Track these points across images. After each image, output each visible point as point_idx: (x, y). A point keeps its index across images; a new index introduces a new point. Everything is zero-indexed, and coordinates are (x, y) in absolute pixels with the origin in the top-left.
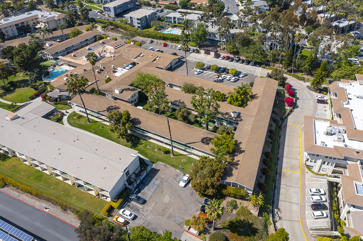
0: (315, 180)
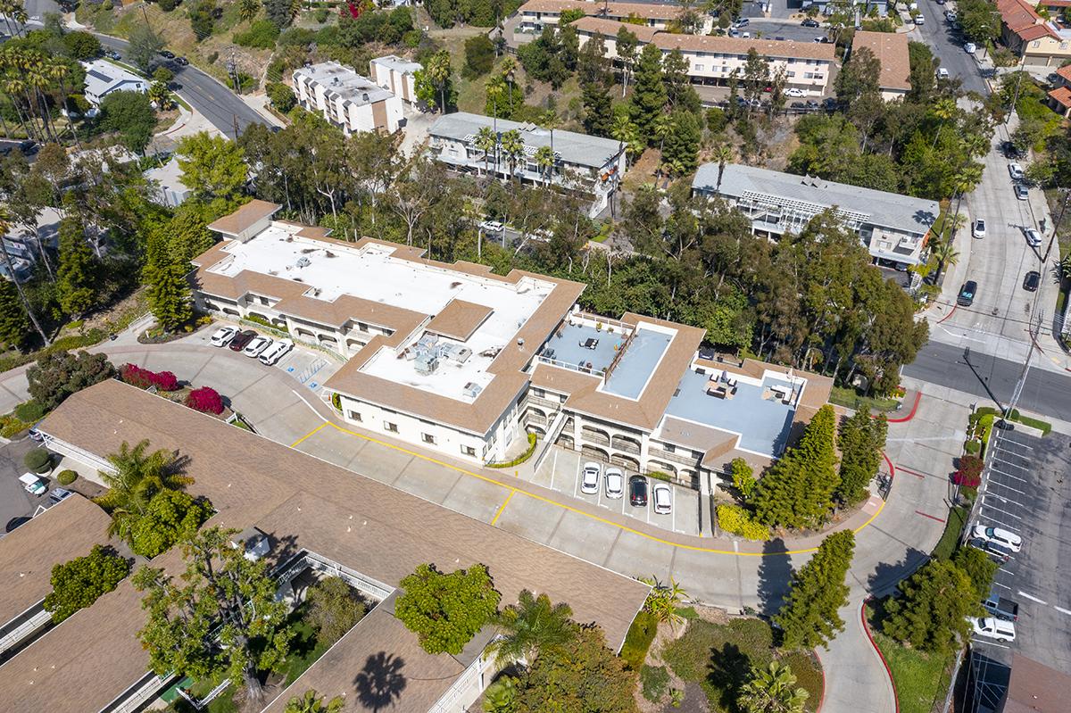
0: (547, 468)
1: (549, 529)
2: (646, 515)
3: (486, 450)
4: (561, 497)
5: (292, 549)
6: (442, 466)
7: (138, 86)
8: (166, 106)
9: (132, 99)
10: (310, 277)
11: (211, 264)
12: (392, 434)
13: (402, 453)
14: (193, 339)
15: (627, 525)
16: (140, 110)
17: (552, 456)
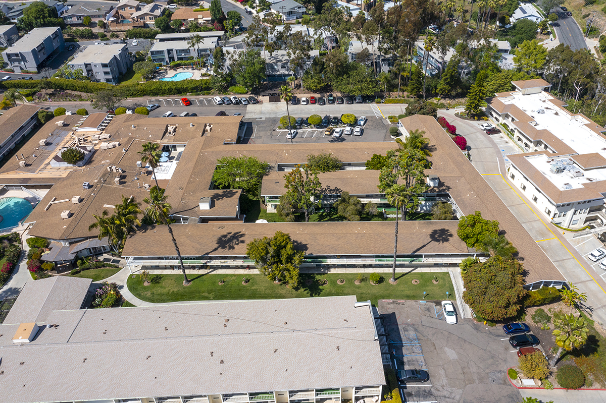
0: (581, 240)
1: (558, 259)
3: (558, 215)
4: (575, 253)
6: (533, 213)
7: (537, 19)
8: (544, 32)
9: (530, 24)
10: (538, 118)
11: (502, 96)
12: (522, 191)
13: (521, 199)
14: (475, 123)
16: (530, 30)
17: (588, 238)
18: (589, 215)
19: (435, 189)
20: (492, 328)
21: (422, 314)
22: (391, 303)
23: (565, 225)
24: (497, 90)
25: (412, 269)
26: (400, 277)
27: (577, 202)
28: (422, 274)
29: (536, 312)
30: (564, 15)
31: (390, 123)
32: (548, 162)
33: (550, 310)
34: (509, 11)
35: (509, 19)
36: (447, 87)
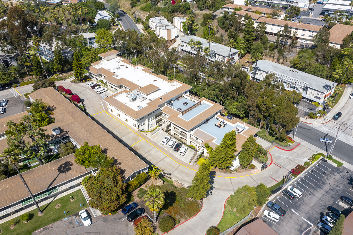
0: (156, 135)
1: (146, 151)
2: (176, 154)
3: (140, 126)
4: (155, 144)
5: (66, 134)
6: (128, 128)
7: (109, 18)
8: (114, 25)
9: (105, 21)
10: (117, 72)
11: (95, 64)
12: (119, 117)
13: (119, 123)
14: (84, 84)
15: (169, 155)
16: (107, 25)
17: (159, 133)
18: (157, 120)
19: (58, 136)
20: (115, 215)
21: (67, 229)
22: (43, 231)
23: (146, 129)
24: (92, 62)
25: (54, 197)
26: (46, 207)
27: (147, 115)
28: (61, 199)
29: (138, 192)
30: (122, 14)
31: (26, 99)
32: (127, 96)
33: (146, 187)
34: (93, 16)
35: (94, 20)
36: (59, 66)
